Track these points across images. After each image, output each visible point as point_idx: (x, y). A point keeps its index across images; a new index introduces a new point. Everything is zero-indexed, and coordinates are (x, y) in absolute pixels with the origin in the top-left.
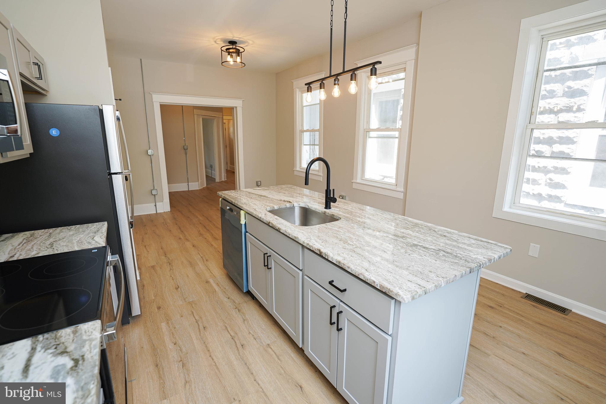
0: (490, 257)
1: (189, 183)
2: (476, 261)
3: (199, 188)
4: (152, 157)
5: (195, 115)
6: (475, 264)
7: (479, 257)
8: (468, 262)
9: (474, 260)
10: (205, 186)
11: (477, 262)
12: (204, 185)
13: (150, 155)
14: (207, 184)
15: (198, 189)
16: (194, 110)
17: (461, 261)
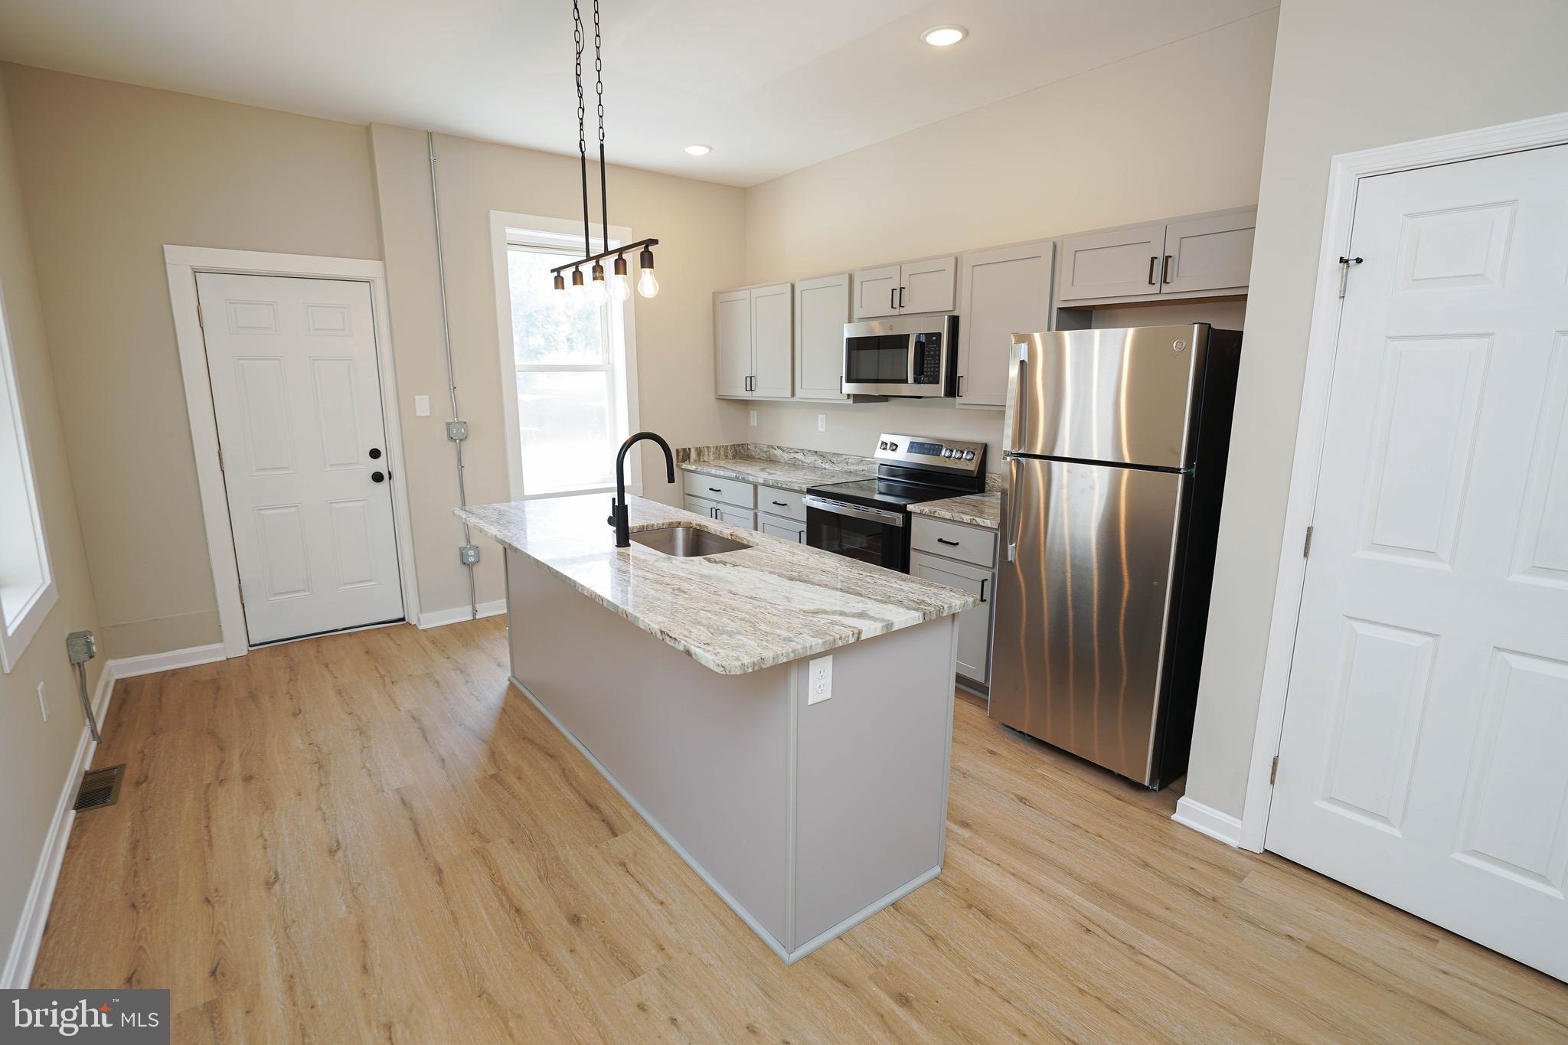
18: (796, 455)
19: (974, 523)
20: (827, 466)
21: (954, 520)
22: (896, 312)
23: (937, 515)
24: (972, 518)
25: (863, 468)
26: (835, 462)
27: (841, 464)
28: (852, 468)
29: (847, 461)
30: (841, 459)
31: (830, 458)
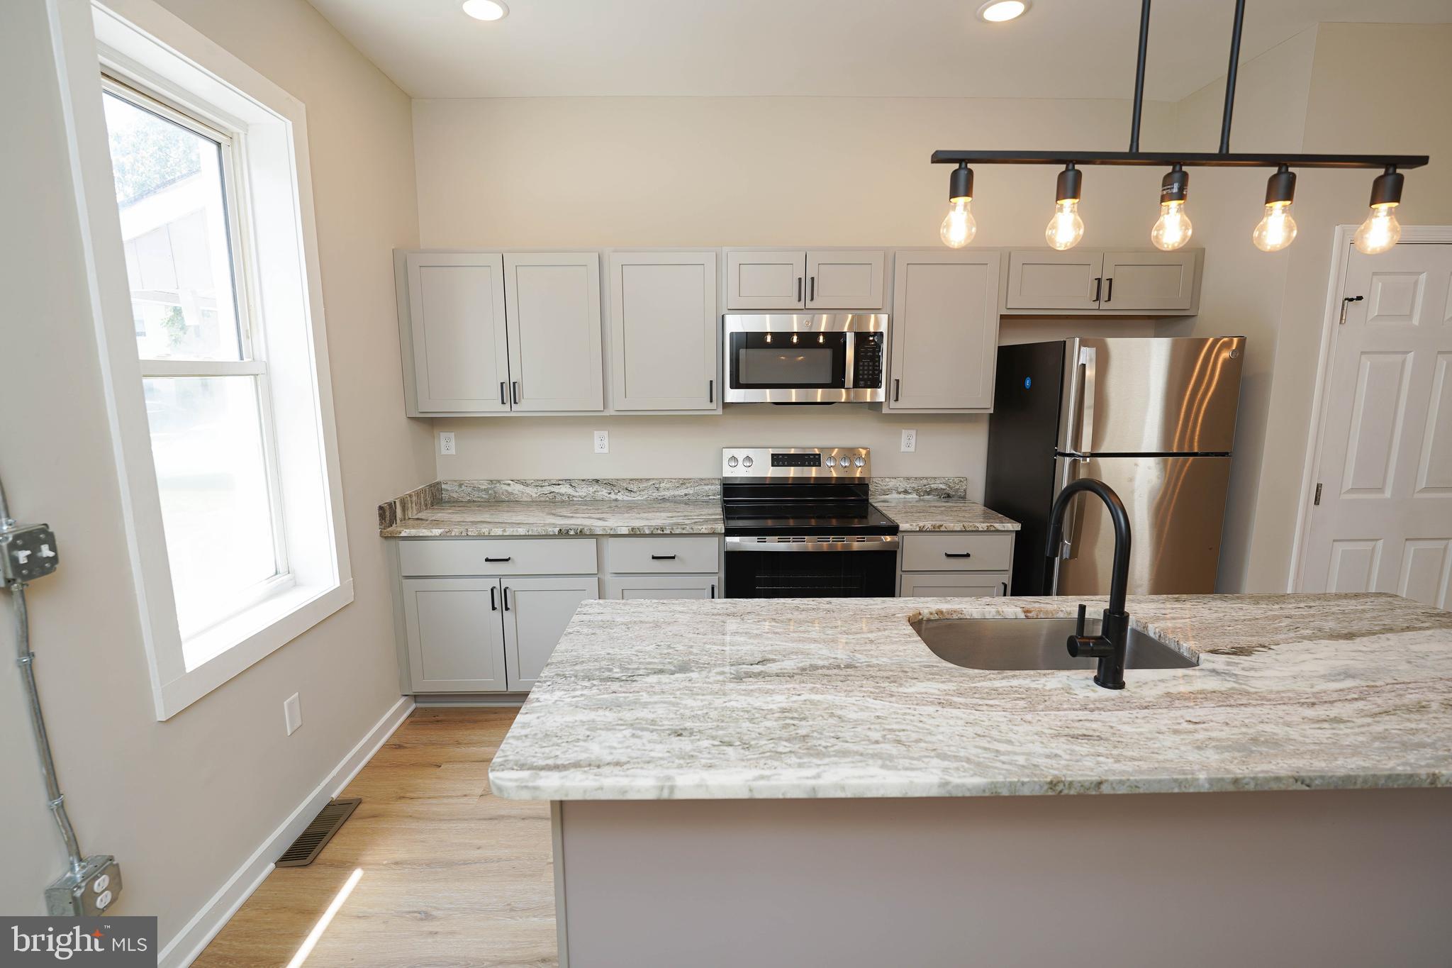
0: (528, 706)
2: (548, 683)
6: (546, 677)
7: (547, 696)
8: (557, 675)
9: (553, 683)
11: (545, 682)
17: (571, 671)
18: (556, 489)
19: (992, 529)
20: (620, 497)
21: (966, 531)
22: (801, 305)
23: (942, 529)
24: (989, 525)
25: (686, 491)
26: (635, 489)
27: (646, 491)
28: (667, 494)
29: (657, 486)
30: (645, 485)
31: (625, 485)
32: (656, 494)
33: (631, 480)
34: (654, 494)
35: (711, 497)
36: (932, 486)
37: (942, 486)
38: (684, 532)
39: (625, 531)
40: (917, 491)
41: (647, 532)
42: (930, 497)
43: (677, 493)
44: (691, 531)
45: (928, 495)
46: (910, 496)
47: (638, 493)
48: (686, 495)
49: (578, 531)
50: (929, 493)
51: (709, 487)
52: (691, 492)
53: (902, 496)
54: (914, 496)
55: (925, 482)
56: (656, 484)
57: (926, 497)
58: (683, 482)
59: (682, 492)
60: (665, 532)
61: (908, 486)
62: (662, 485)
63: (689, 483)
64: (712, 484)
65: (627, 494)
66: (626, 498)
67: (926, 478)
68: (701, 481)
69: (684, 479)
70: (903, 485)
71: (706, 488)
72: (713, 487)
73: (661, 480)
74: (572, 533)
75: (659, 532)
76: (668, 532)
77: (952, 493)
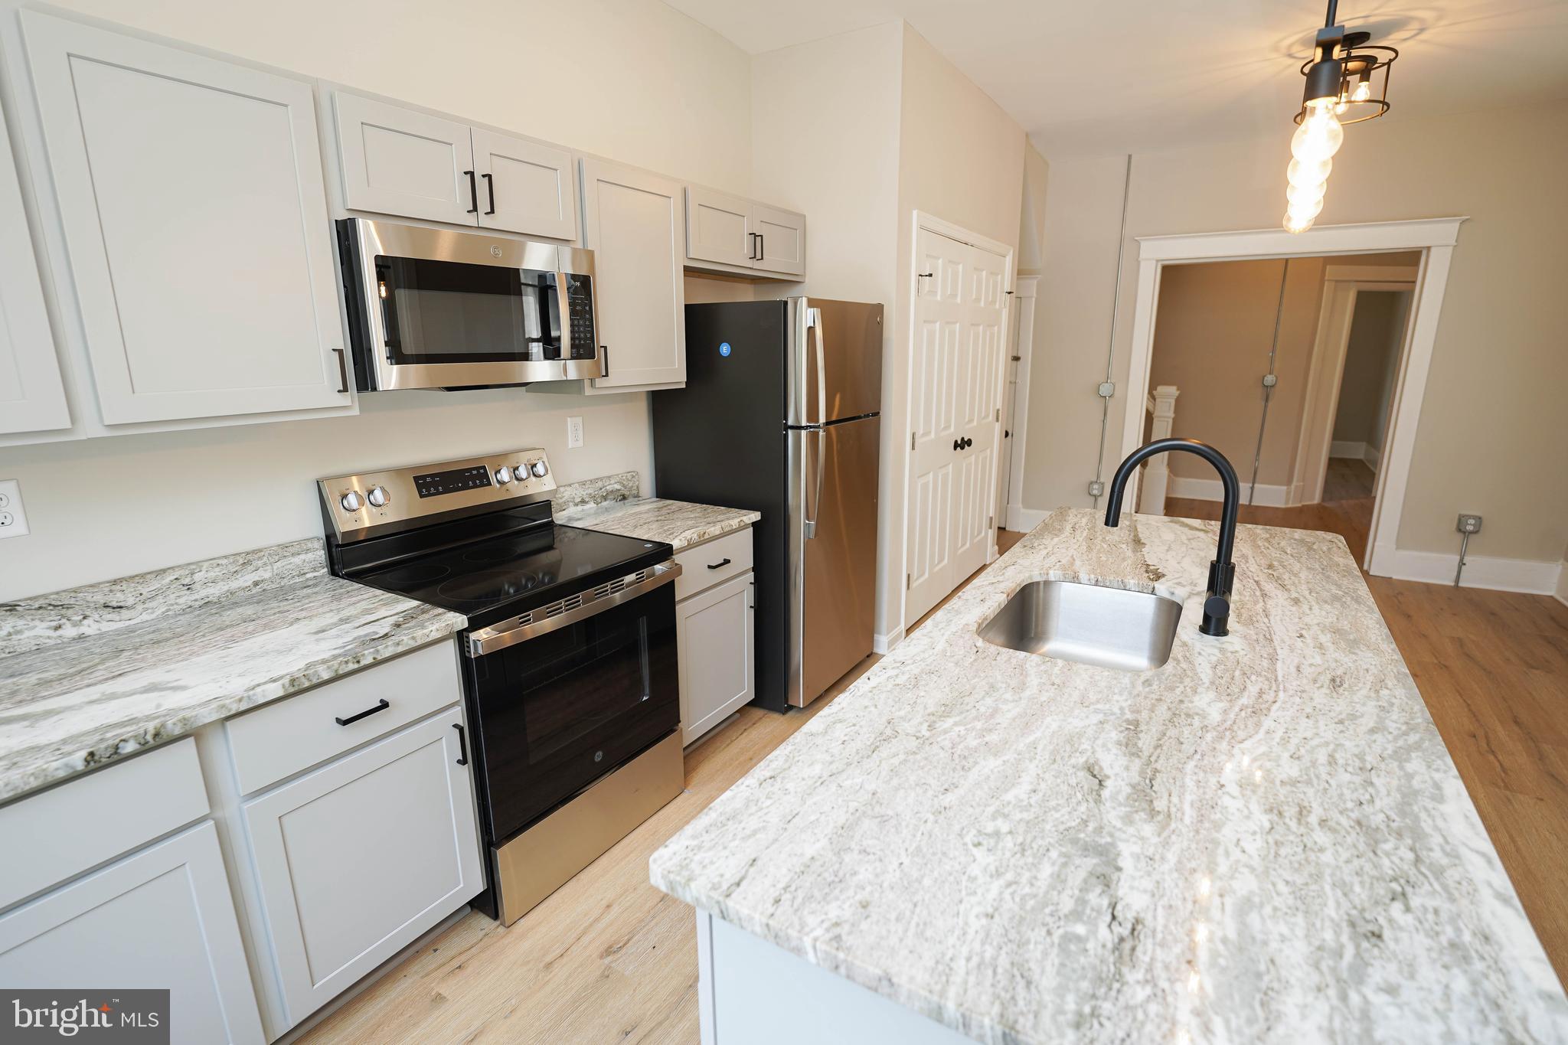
1: (1256, 485)
3: (1287, 502)
4: (1111, 404)
5: (1326, 283)
10: (1316, 499)
12: (1313, 499)
13: (1105, 397)
14: (1323, 499)
15: (1282, 505)
16: (1328, 267)
19: (743, 524)
20: (88, 628)
21: (724, 533)
22: (473, 221)
23: (707, 536)
24: (739, 520)
25: (255, 577)
26: (130, 601)
27: (160, 599)
28: (214, 592)
29: (187, 581)
30: (155, 585)
31: (100, 598)
32: (186, 599)
33: (115, 582)
34: (181, 601)
35: (308, 576)
36: (608, 488)
37: (617, 487)
38: (400, 649)
39: (275, 691)
40: (593, 497)
41: (326, 675)
42: (607, 502)
43: (235, 584)
44: (413, 644)
45: (605, 500)
46: (587, 507)
47: (140, 607)
48: (256, 584)
49: (149, 737)
50: (605, 498)
51: (302, 557)
52: (267, 575)
53: (580, 508)
54: (592, 505)
55: (600, 484)
56: (185, 577)
57: (605, 504)
58: (247, 559)
59: (247, 579)
60: (363, 663)
61: (584, 493)
62: (197, 577)
63: (260, 558)
64: (308, 551)
65: (109, 617)
66: (106, 627)
67: (601, 479)
68: (285, 549)
69: (248, 553)
70: (579, 493)
71: (297, 560)
72: (310, 556)
73: (193, 567)
74: (130, 747)
75: (352, 666)
76: (369, 660)
77: (627, 493)
